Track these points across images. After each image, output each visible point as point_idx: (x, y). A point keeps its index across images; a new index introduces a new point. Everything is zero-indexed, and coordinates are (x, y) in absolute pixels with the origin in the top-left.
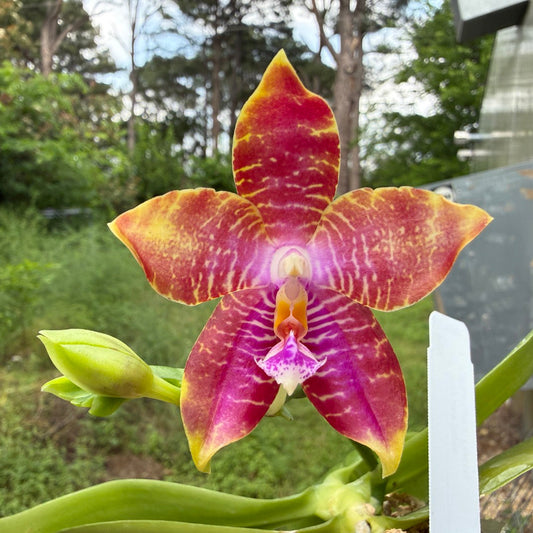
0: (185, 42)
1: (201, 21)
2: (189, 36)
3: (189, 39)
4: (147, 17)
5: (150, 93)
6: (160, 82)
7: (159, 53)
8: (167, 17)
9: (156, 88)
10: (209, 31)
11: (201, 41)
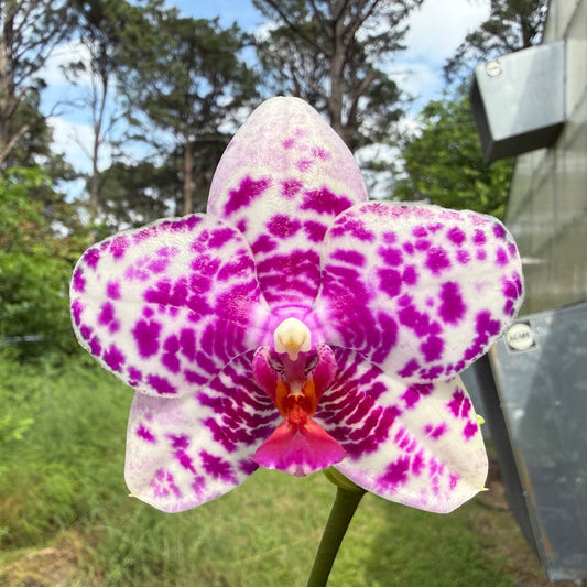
0: (154, 151)
1: (171, 129)
2: (159, 143)
3: (157, 146)
4: (113, 121)
5: (111, 204)
6: (122, 192)
7: (123, 160)
8: (134, 122)
9: (117, 199)
10: (181, 139)
11: (171, 149)
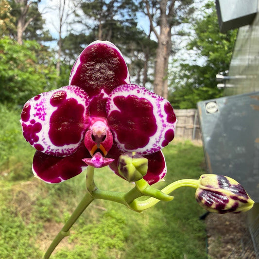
0: (85, 27)
1: (93, 18)
2: (87, 24)
3: (87, 26)
4: (68, 15)
5: (67, 51)
6: (72, 46)
7: (73, 32)
8: (77, 15)
9: (70, 49)
10: (97, 23)
11: (93, 27)
